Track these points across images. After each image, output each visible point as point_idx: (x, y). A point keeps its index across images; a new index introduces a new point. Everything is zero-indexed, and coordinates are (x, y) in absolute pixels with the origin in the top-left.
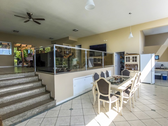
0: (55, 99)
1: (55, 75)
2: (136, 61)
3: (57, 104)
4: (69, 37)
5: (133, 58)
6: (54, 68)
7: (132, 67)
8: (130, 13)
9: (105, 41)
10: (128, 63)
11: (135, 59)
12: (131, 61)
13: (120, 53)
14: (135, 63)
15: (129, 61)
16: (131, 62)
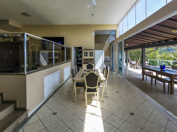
0: (27, 108)
1: (26, 76)
2: (92, 56)
3: (29, 115)
4: (8, 20)
5: (90, 53)
6: (24, 66)
7: (89, 61)
8: (92, 15)
9: (62, 34)
10: (86, 57)
11: (92, 54)
12: (89, 55)
13: (77, 48)
14: (91, 57)
15: (87, 56)
16: (89, 57)
